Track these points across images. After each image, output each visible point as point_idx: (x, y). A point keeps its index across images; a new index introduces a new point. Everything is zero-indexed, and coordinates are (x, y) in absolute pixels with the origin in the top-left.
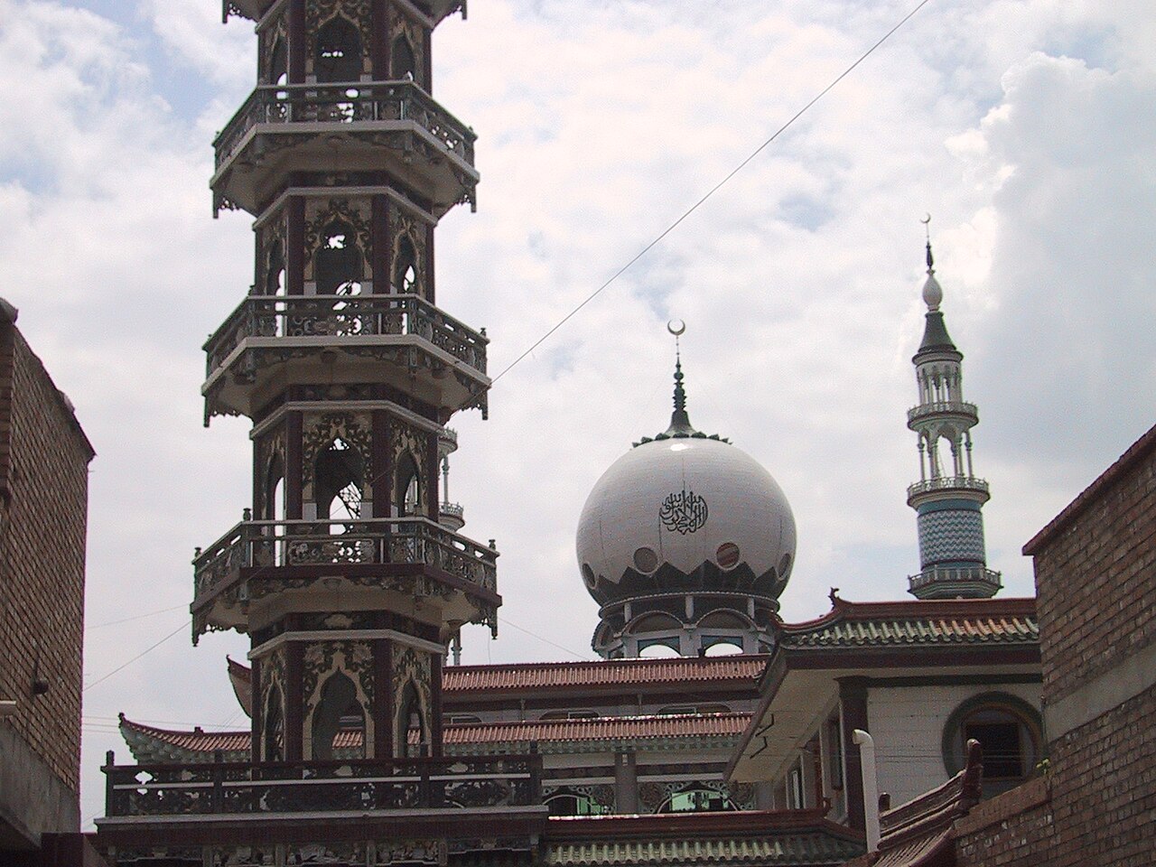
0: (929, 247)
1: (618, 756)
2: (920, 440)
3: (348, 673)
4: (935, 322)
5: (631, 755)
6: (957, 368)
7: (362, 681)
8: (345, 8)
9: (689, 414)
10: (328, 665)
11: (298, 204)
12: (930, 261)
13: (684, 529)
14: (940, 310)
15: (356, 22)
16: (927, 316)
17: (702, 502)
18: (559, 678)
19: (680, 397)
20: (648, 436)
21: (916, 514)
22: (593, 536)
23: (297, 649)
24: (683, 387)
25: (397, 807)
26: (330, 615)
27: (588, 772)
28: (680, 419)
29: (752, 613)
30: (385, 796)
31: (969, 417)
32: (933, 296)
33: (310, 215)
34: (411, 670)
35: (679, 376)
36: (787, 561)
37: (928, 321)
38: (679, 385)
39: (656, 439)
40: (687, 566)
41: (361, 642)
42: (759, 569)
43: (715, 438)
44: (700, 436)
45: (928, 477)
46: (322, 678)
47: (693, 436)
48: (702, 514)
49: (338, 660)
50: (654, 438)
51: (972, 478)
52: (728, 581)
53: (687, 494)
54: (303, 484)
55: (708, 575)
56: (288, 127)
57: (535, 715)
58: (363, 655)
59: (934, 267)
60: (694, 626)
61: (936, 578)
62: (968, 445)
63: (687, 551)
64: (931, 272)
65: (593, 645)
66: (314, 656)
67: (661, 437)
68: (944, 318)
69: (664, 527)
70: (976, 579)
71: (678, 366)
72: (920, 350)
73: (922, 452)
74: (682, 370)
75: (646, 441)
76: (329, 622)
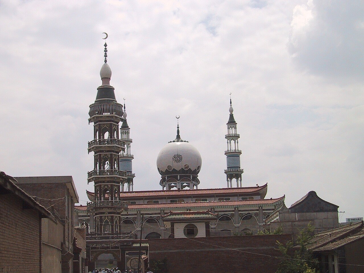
0: (231, 100)
1: (161, 210)
2: (228, 141)
3: (108, 220)
4: (231, 116)
5: (163, 211)
6: (235, 126)
7: (110, 221)
8: (106, 126)
9: (180, 136)
10: (105, 219)
11: (100, 155)
12: (231, 103)
13: (177, 162)
14: (233, 114)
15: (108, 128)
16: (230, 115)
17: (181, 157)
18: (151, 194)
19: (178, 132)
20: (171, 141)
21: (226, 156)
22: (160, 162)
23: (101, 217)
24: (179, 130)
25: (114, 239)
26: (105, 212)
27: (156, 214)
28: (178, 137)
29: (191, 179)
30: (113, 238)
31: (238, 137)
32: (231, 111)
33: (102, 157)
34: (116, 219)
35: (178, 127)
36: (199, 168)
37: (230, 116)
38: (178, 129)
39: (173, 142)
40: (178, 169)
41: (109, 216)
42: (193, 169)
43: (185, 141)
44: (182, 141)
45: (229, 149)
46: (104, 221)
47: (180, 141)
48: (181, 159)
49: (106, 218)
50: (172, 141)
51: (238, 150)
52: (187, 172)
53: (178, 155)
54: (101, 195)
55: (182, 171)
56: (98, 145)
57: (146, 202)
58: (110, 218)
59: (231, 104)
60: (179, 181)
61: (229, 171)
62: (238, 142)
63: (178, 166)
64: (231, 105)
65: (160, 184)
66: (103, 218)
67: (174, 141)
68: (233, 115)
69: (173, 161)
70: (237, 171)
71: (178, 125)
72: (228, 122)
73: (228, 144)
74: (179, 126)
75: (171, 142)
76: (105, 213)
